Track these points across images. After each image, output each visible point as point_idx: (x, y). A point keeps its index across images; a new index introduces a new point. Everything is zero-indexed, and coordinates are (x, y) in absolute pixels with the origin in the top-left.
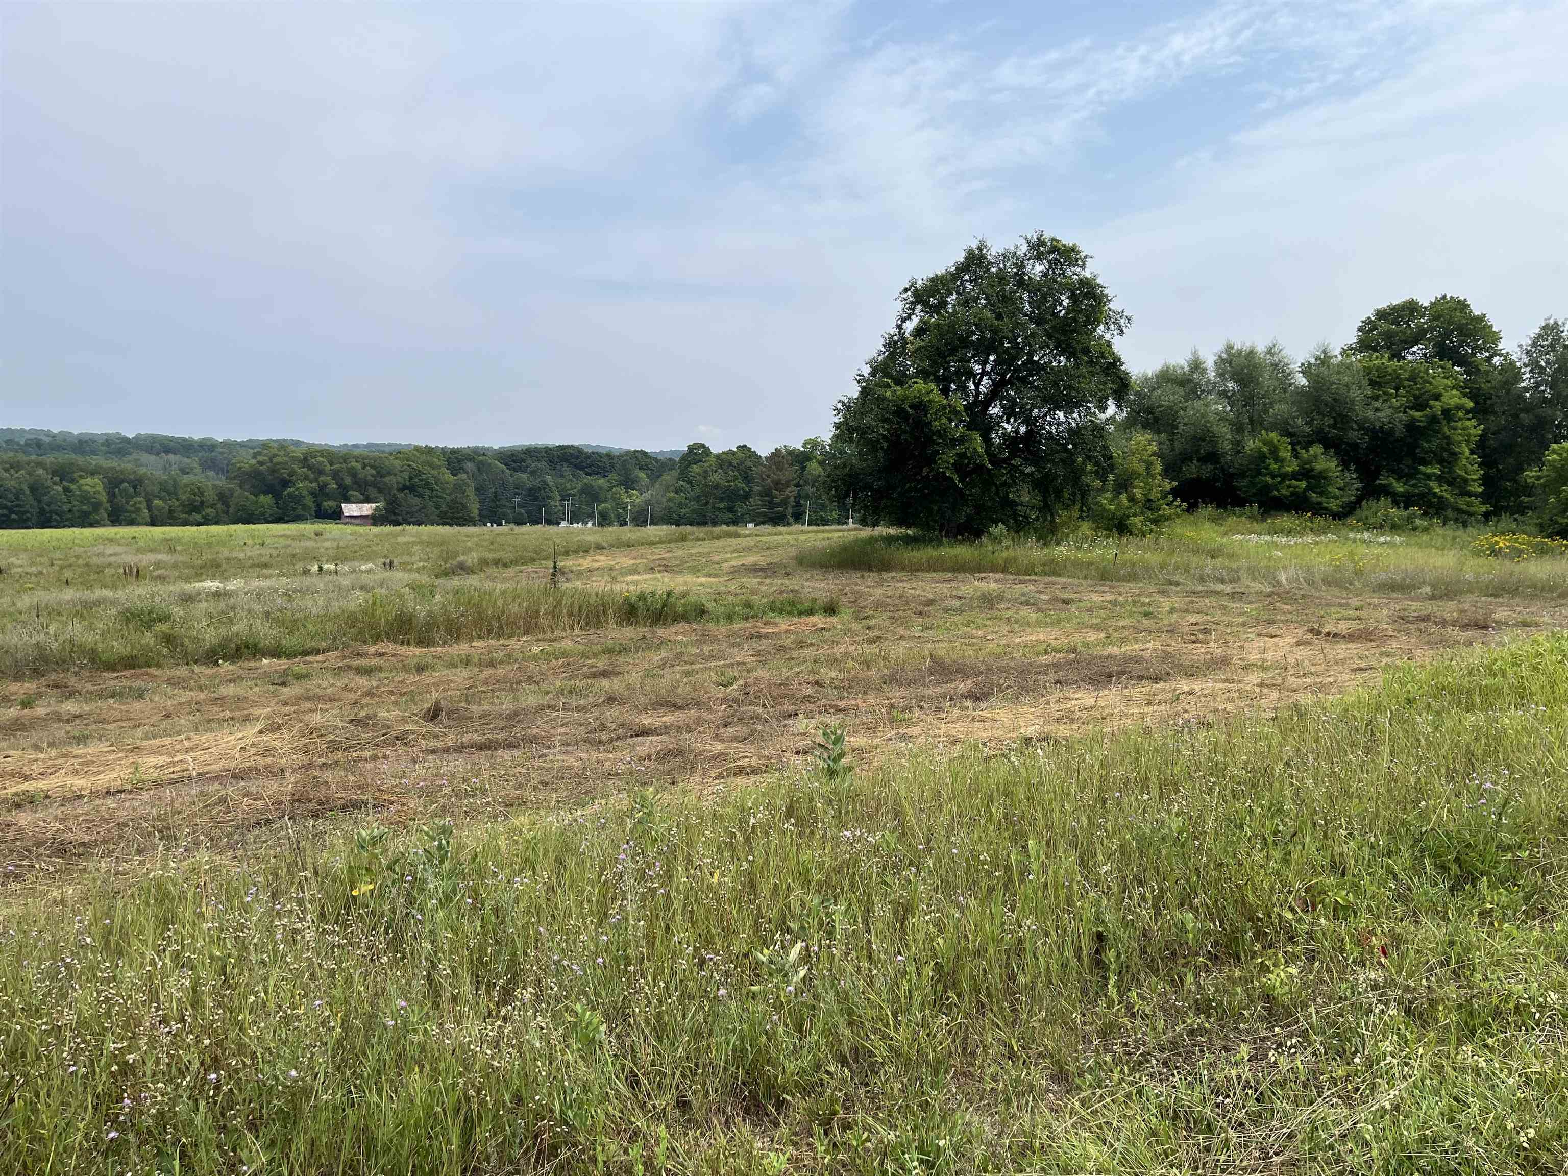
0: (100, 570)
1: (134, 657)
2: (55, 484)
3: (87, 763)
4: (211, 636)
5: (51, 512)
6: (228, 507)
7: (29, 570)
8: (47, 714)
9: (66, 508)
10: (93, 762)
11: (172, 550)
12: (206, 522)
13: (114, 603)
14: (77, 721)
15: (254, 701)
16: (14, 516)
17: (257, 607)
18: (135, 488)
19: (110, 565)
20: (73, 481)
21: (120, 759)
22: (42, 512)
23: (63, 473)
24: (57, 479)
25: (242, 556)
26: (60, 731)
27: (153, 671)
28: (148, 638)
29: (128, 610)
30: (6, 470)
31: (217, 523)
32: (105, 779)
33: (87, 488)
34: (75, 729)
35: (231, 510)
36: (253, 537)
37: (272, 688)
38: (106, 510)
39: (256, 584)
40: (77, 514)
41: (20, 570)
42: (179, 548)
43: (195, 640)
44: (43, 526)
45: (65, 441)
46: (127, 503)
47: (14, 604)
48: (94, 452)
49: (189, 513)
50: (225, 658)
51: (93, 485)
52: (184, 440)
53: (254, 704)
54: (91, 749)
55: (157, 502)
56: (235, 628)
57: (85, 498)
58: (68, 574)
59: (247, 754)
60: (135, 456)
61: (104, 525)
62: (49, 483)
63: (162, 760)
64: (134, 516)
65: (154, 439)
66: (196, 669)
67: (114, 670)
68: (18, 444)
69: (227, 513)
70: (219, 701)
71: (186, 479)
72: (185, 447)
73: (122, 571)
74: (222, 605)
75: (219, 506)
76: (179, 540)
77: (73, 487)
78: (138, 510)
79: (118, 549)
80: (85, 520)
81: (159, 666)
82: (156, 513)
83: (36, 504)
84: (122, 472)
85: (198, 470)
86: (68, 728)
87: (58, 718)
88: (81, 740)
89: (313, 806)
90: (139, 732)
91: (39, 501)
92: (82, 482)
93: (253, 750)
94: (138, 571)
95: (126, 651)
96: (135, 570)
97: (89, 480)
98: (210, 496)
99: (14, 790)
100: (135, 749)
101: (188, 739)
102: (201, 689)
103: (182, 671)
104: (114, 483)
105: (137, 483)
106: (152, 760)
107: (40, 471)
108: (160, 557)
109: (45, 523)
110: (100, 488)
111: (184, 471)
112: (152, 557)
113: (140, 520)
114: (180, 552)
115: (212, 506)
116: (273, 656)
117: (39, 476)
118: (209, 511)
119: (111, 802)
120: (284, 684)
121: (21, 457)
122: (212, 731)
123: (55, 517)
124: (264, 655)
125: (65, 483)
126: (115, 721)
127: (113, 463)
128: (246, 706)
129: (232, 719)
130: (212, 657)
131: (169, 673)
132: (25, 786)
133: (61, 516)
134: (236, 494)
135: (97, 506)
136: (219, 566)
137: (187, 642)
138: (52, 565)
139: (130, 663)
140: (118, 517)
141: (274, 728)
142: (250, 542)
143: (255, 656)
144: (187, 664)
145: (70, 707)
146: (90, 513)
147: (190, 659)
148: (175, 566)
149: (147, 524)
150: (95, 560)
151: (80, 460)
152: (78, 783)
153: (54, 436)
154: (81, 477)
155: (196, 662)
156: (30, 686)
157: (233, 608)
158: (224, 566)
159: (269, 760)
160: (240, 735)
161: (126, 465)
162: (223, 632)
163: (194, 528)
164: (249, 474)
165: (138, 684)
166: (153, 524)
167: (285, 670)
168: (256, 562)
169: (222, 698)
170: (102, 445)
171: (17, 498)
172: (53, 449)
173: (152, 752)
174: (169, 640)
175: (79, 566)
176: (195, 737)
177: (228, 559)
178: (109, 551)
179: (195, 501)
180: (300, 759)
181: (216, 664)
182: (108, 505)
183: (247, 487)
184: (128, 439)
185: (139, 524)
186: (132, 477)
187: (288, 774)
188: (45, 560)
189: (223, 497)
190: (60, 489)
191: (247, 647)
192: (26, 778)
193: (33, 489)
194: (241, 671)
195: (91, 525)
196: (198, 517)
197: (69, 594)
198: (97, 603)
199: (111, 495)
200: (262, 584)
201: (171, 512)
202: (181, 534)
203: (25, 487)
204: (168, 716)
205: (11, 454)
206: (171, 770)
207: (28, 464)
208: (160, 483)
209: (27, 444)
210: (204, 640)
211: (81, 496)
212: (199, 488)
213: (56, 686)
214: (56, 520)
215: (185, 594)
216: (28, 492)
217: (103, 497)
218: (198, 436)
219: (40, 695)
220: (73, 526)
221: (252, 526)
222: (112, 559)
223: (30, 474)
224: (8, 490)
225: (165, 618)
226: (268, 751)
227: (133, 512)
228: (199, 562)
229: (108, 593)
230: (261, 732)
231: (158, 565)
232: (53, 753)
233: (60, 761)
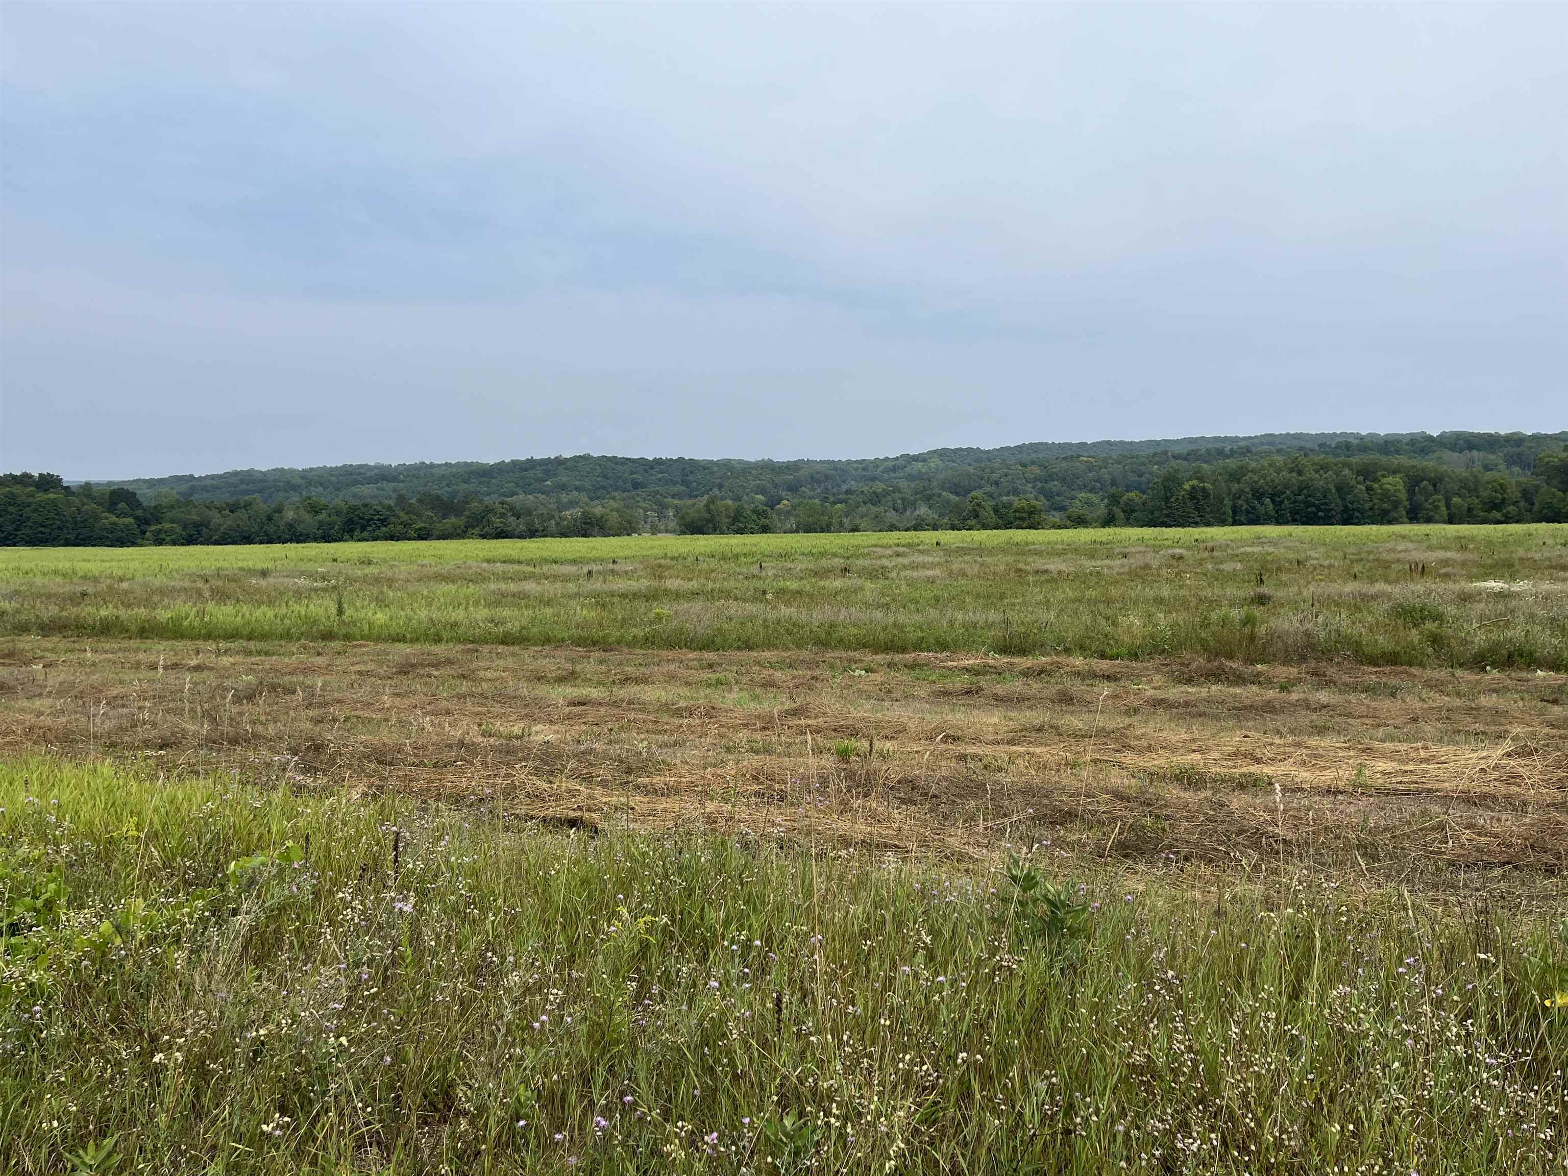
0: (1386, 565)
1: (1397, 654)
2: (1359, 483)
3: (1316, 756)
4: (1480, 639)
5: (1353, 510)
6: (1532, 504)
7: (1322, 563)
8: (1298, 701)
9: (1367, 506)
10: (1322, 756)
11: (1463, 548)
12: (1507, 520)
13: (1389, 597)
14: (1324, 712)
15: (1514, 717)
16: (1320, 514)
17: (1541, 613)
18: (1435, 486)
19: (1398, 561)
20: (1376, 480)
21: (1350, 757)
22: (1346, 509)
23: (1367, 473)
24: (1361, 478)
25: (1538, 556)
26: (1305, 719)
27: (1414, 670)
28: (1414, 635)
29: (1400, 605)
30: (1317, 471)
31: (1518, 522)
32: (1327, 777)
33: (1389, 486)
34: (1318, 719)
35: (1536, 508)
36: (1555, 537)
37: (1540, 705)
38: (1405, 507)
39: (1546, 586)
40: (1377, 512)
41: (1315, 562)
42: (1471, 546)
43: (1464, 642)
44: (1346, 522)
45: (1372, 442)
46: (1426, 501)
47: (1301, 593)
48: (1397, 452)
49: (1488, 511)
50: (1494, 665)
51: (1394, 483)
52: (1490, 435)
53: (1513, 720)
54: (1327, 742)
55: (1456, 500)
56: (1509, 634)
57: (1385, 496)
58: (1357, 568)
59: (1488, 777)
60: (1437, 454)
61: (1402, 523)
62: (1353, 483)
63: (1389, 766)
64: (1432, 513)
65: (1458, 436)
66: (1459, 673)
67: (1376, 665)
68: (1329, 446)
69: (1530, 511)
70: (1474, 712)
71: (1489, 475)
72: (1490, 442)
73: (1408, 566)
74: (1501, 607)
75: (1522, 504)
76: (1472, 539)
77: (1376, 486)
78: (1437, 507)
79: (1410, 546)
80: (1384, 518)
81: (1422, 665)
82: (1453, 510)
83: (1340, 502)
84: (1423, 470)
85: (1502, 467)
86: (1314, 717)
87: (1307, 705)
88: (1321, 731)
89: (1549, 858)
90: (1381, 732)
91: (1344, 499)
92: (1384, 480)
93: (1496, 774)
94: (1423, 567)
95: (1390, 647)
96: (1420, 566)
97: (1390, 479)
98: (1514, 492)
99: (1244, 770)
100: (1368, 750)
101: (1425, 748)
102: (1458, 694)
103: (1442, 674)
104: (1414, 482)
105: (1436, 482)
106: (1383, 765)
107: (1346, 471)
108: (1449, 554)
109: (1347, 521)
110: (1401, 487)
111: (1487, 468)
112: (1441, 554)
113: (1437, 517)
114: (1471, 551)
115: (1515, 503)
116: (1551, 668)
117: (1345, 476)
118: (1511, 508)
119: (1327, 803)
120: (1555, 702)
121: (1331, 459)
122: (1457, 743)
123: (1357, 514)
124: (1540, 666)
125: (1368, 483)
126: (1360, 717)
127: (1418, 462)
128: (1503, 720)
129: (1484, 733)
130: (1479, 662)
131: (1429, 673)
132: (1254, 769)
133: (1362, 513)
134: (1542, 491)
135: (1396, 505)
136: (1511, 566)
137: (1453, 643)
138: (1345, 558)
139: (1392, 659)
140: (1416, 515)
141: (1524, 752)
142: (1550, 542)
143: (1529, 666)
144: (1452, 667)
145: (1323, 696)
146: (1389, 511)
147: (1457, 662)
148: (1464, 564)
149: (1445, 522)
150: (1385, 556)
151: (1384, 459)
152: (1304, 775)
153: (1362, 438)
154: (1384, 476)
155: (1461, 665)
156: (1293, 671)
157: (1512, 611)
158: (1517, 567)
159: (1514, 789)
160: (1485, 754)
161: (1428, 463)
162: (1494, 636)
163: (1492, 526)
164: (1557, 469)
165: (1394, 681)
166: (1450, 522)
167: (1560, 686)
168: (1554, 563)
169: (1477, 709)
170: (1406, 444)
171: (1325, 497)
172: (1359, 450)
173: (1383, 756)
174: (1436, 640)
175: (1369, 561)
176: (1434, 749)
177: (1522, 560)
178: (1400, 547)
179: (1497, 498)
180: (1551, 794)
181: (1483, 669)
182: (1407, 503)
183: (1555, 482)
184: (1432, 437)
185: (1436, 522)
186: (1433, 475)
187: (1530, 809)
188: (1339, 554)
189: (1528, 495)
190: (1364, 488)
191: (1521, 655)
192: (1258, 761)
193: (1339, 489)
194: (1509, 681)
195: (1390, 523)
196: (1498, 515)
197: (1350, 587)
198: (1374, 597)
199: (1411, 492)
200: (1553, 587)
201: (1470, 510)
202: (1475, 532)
203: (1332, 487)
204: (1415, 720)
205: (1322, 456)
206: (1399, 779)
207: (1336, 465)
208: (1460, 480)
209: (1337, 447)
210: (1473, 642)
211: (1381, 494)
212: (1501, 485)
213: (1315, 674)
214: (1357, 517)
215: (1463, 593)
216: (1334, 491)
217: (1403, 496)
218: (1504, 430)
219: (1300, 680)
220: (1373, 523)
221: (1557, 525)
222: (1402, 555)
223: (1337, 475)
224: (1317, 489)
225: (1438, 617)
226: (1513, 778)
227: (1432, 511)
228: (1490, 561)
229: (1388, 588)
230: (1509, 755)
231: (1445, 563)
232: (1290, 739)
233: (1292, 749)
